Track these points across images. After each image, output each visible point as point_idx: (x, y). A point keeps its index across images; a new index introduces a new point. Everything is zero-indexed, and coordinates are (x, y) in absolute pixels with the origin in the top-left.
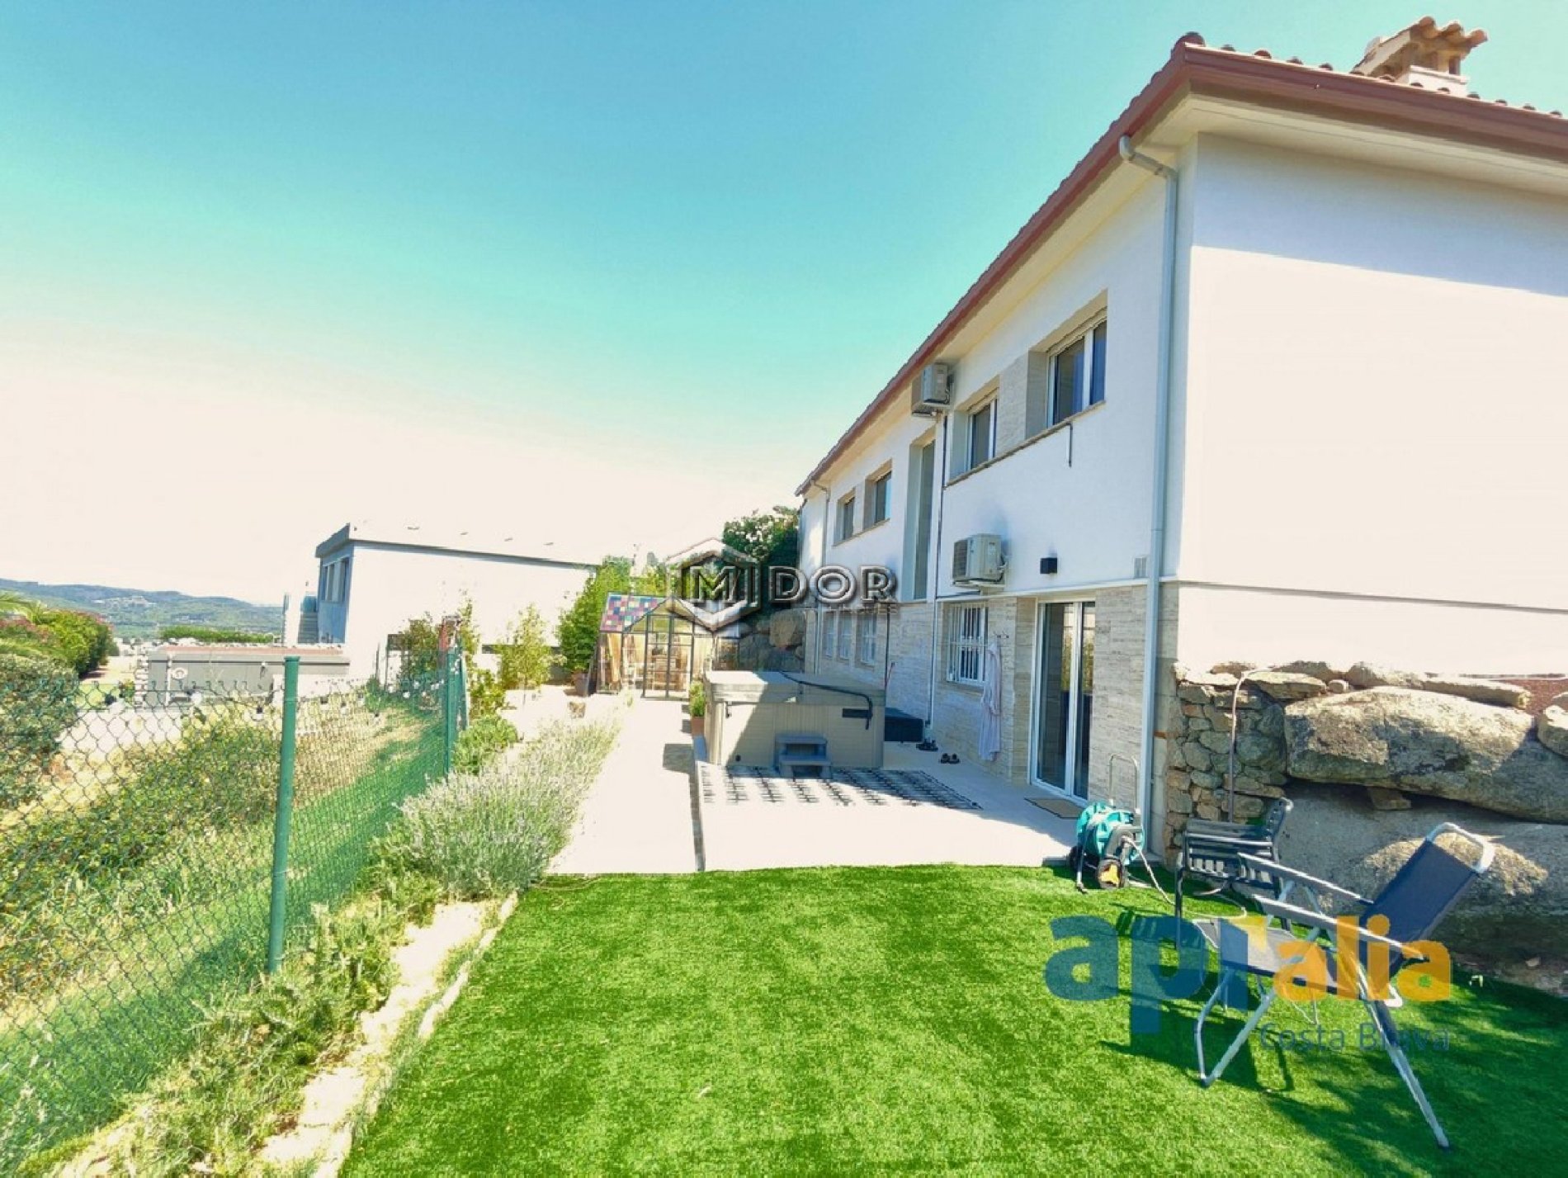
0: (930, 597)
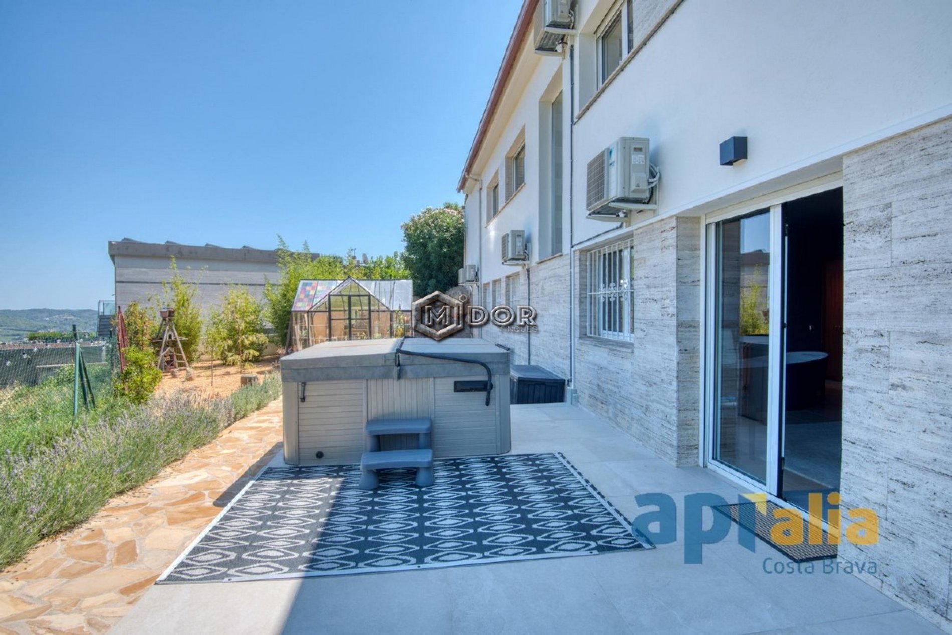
0: (566, 248)
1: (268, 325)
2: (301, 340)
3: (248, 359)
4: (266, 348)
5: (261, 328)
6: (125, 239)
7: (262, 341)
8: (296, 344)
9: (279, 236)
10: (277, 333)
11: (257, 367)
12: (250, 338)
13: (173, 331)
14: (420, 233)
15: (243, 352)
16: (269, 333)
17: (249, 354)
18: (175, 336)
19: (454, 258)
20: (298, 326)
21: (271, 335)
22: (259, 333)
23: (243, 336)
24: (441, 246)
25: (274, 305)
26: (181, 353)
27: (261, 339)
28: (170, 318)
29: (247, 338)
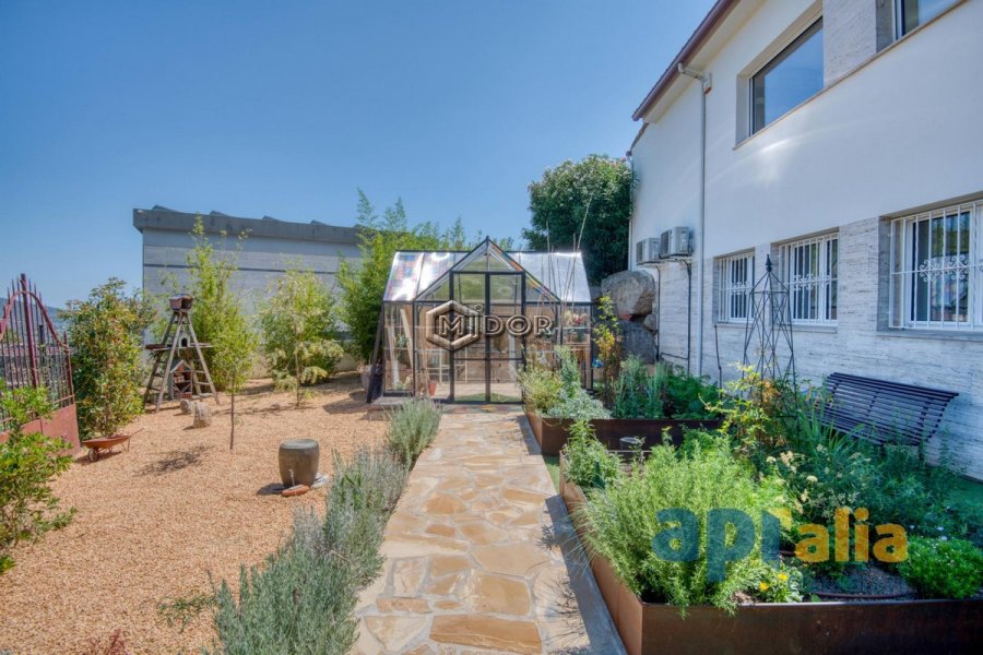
1: (343, 327)
2: (396, 351)
3: (310, 381)
4: (339, 361)
5: (332, 331)
6: (156, 207)
7: (333, 353)
8: (389, 358)
9: (360, 192)
10: (357, 338)
11: (325, 393)
12: (313, 347)
13: (189, 333)
14: (559, 194)
15: (301, 371)
16: (344, 339)
17: (312, 373)
18: (192, 341)
19: (613, 229)
20: (393, 328)
21: (347, 341)
22: (329, 339)
23: (302, 345)
24: (595, 208)
25: (352, 296)
26: (202, 369)
27: (332, 349)
28: (184, 311)
29: (308, 347)
